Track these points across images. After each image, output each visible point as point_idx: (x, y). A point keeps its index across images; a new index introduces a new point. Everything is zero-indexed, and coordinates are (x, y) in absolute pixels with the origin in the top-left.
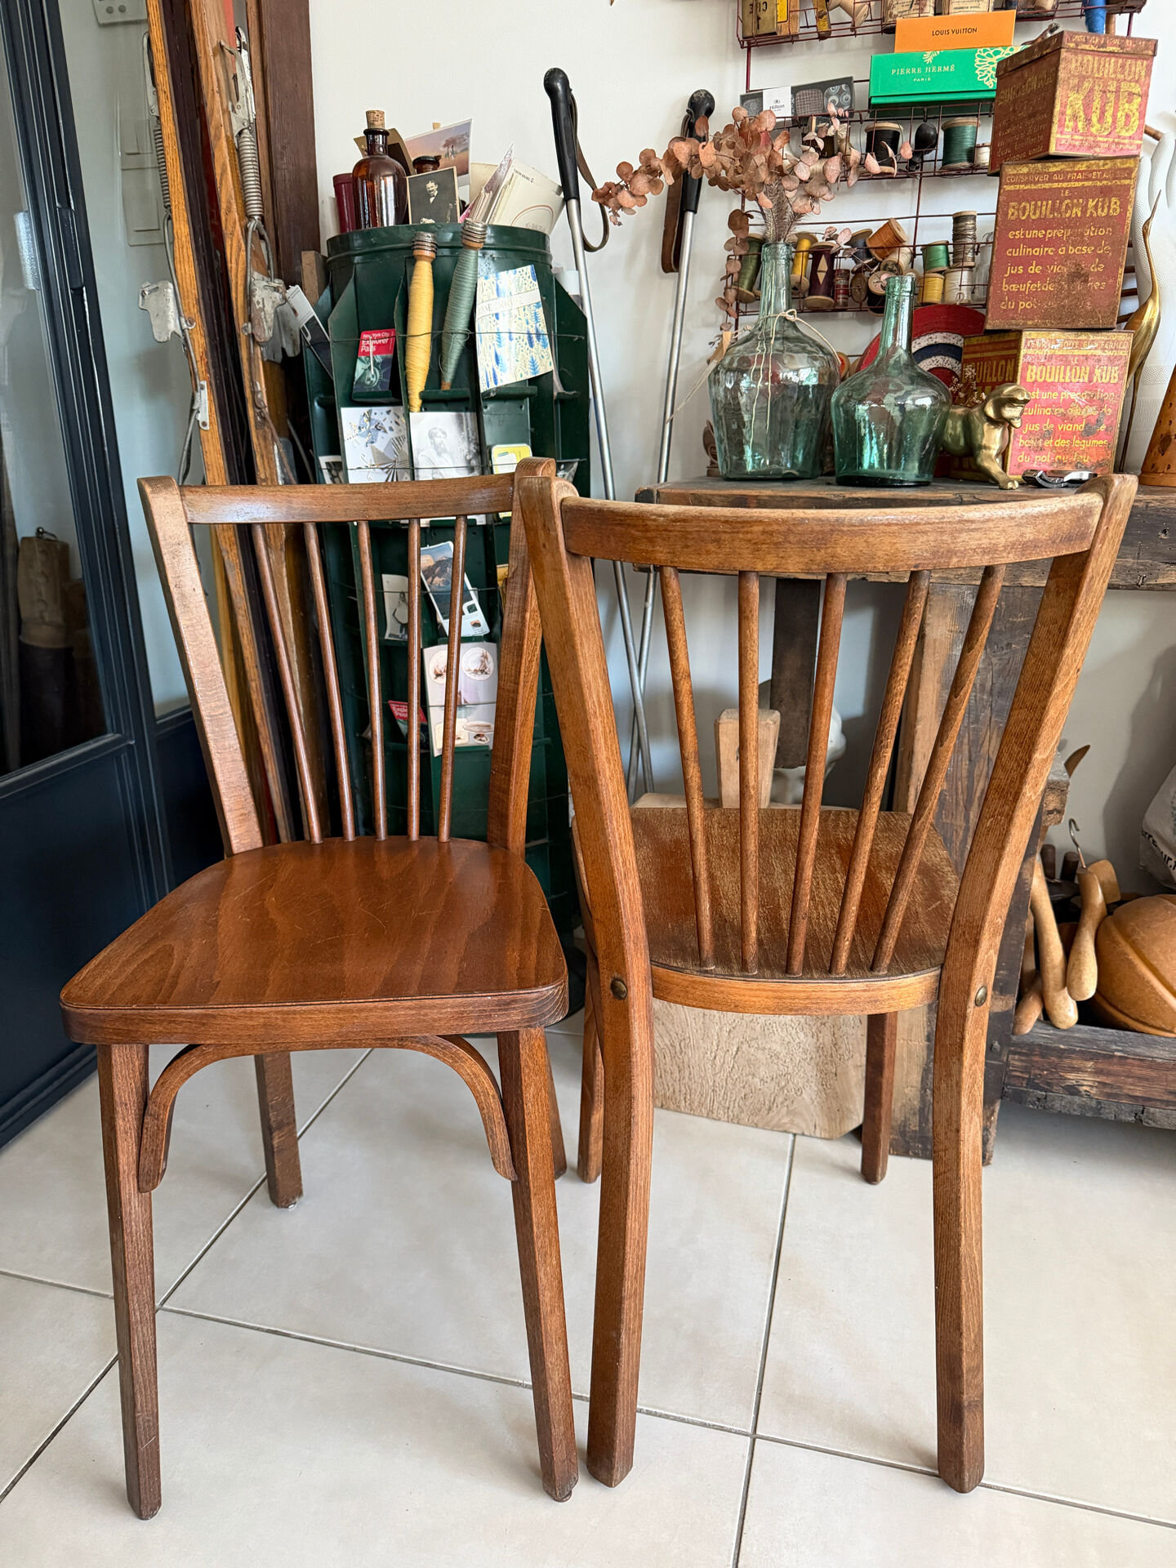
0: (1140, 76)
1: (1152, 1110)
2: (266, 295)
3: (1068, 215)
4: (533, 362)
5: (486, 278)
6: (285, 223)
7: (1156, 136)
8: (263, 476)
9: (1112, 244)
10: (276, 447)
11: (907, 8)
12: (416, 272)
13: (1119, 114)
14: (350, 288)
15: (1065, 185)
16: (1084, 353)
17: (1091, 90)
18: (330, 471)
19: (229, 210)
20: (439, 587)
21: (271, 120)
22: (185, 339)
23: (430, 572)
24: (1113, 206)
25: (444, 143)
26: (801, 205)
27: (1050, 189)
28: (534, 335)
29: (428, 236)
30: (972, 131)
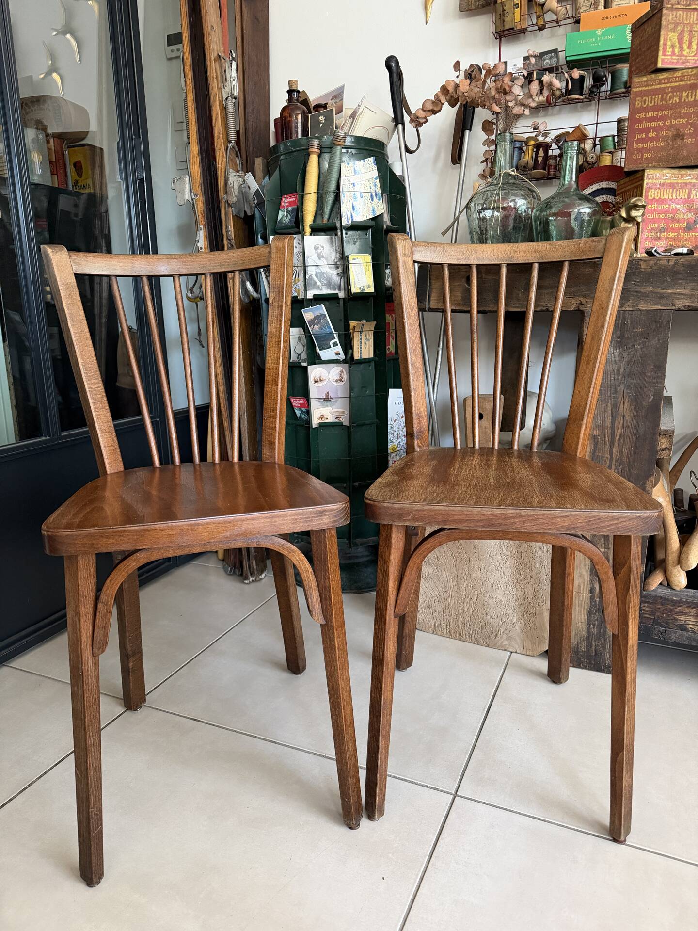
2: (234, 180)
3: (671, 102)
4: (373, 209)
5: (347, 164)
6: (251, 148)
11: (588, 8)
12: (310, 160)
14: (277, 173)
15: (668, 85)
16: (685, 181)
17: (683, 31)
18: (265, 273)
19: (219, 137)
20: (317, 331)
21: (246, 96)
22: (193, 204)
23: (312, 322)
24: (697, 95)
25: (331, 98)
26: (517, 110)
27: (660, 88)
28: (374, 194)
29: (316, 142)
30: (624, 70)
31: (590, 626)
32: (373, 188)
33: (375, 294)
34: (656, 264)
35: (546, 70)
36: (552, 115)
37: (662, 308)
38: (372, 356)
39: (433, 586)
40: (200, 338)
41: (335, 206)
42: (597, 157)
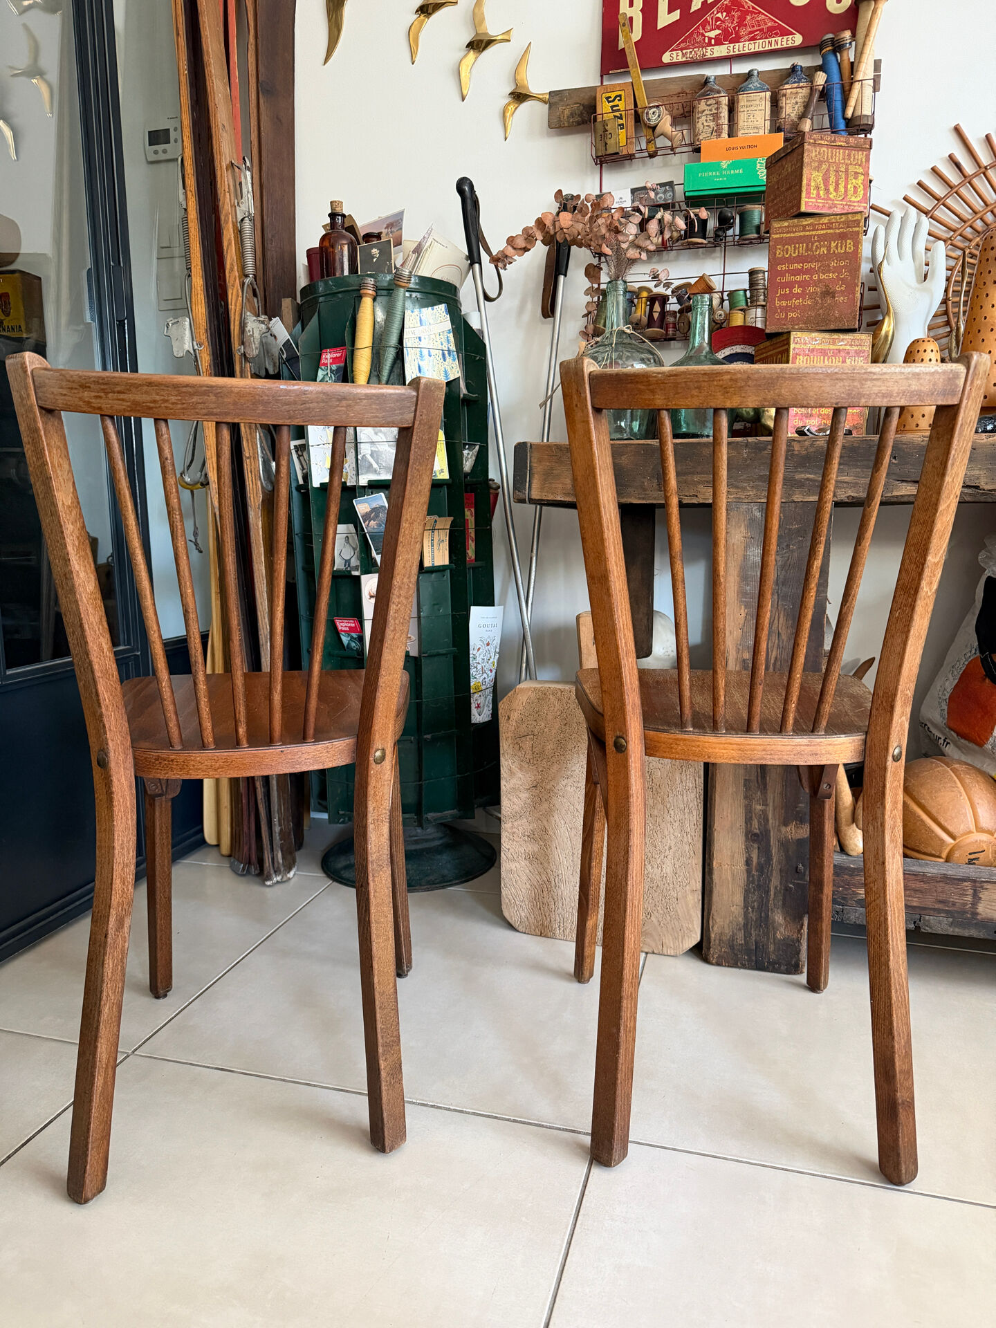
0: (862, 162)
1: (927, 917)
2: (255, 327)
3: (818, 253)
4: (446, 372)
5: (412, 312)
6: (271, 285)
7: (888, 215)
8: (247, 455)
9: (850, 271)
10: (258, 434)
11: (709, 135)
12: (361, 305)
13: (849, 186)
14: (314, 321)
15: (814, 233)
16: (837, 347)
17: (828, 170)
18: (297, 452)
19: (232, 270)
20: (374, 528)
21: (265, 217)
22: (196, 357)
23: (367, 517)
24: (848, 246)
25: (385, 226)
26: (632, 253)
27: (804, 236)
28: (446, 352)
29: (371, 281)
30: (757, 213)
31: (748, 909)
32: (444, 344)
33: (451, 482)
34: (812, 445)
35: (660, 206)
36: (667, 261)
38: (447, 562)
39: (539, 870)
40: (196, 539)
41: (396, 366)
42: (726, 315)
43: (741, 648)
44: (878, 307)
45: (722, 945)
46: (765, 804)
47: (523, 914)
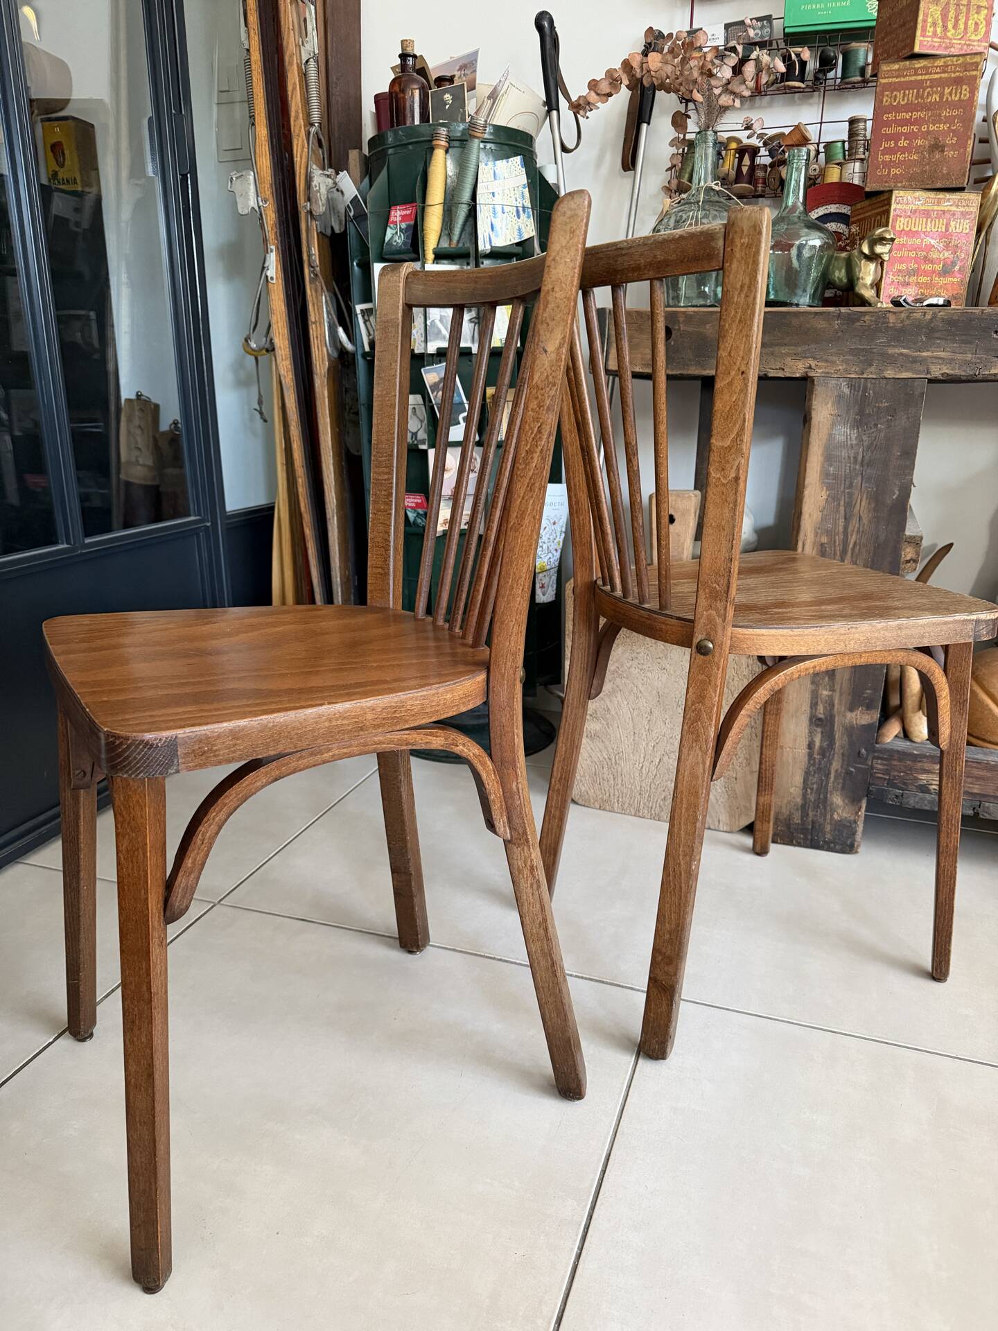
1: (987, 804)
2: (321, 181)
3: (929, 100)
4: (519, 230)
5: (486, 165)
6: (336, 135)
8: (313, 320)
9: (963, 121)
10: (324, 297)
12: (434, 158)
13: (970, 22)
14: (383, 176)
15: (927, 77)
16: (942, 208)
18: (363, 316)
19: (297, 117)
20: (441, 399)
21: (330, 57)
22: (261, 214)
23: (435, 387)
24: (963, 92)
25: (458, 68)
26: (725, 100)
27: (916, 81)
28: (521, 209)
29: (443, 131)
30: (864, 53)
31: (807, 791)
32: (519, 200)
34: (908, 317)
35: (755, 44)
36: (760, 107)
37: (915, 376)
39: (600, 747)
40: (261, 408)
41: (468, 223)
42: (821, 170)
43: (819, 531)
44: (988, 161)
45: (779, 823)
46: (833, 690)
47: (583, 789)
